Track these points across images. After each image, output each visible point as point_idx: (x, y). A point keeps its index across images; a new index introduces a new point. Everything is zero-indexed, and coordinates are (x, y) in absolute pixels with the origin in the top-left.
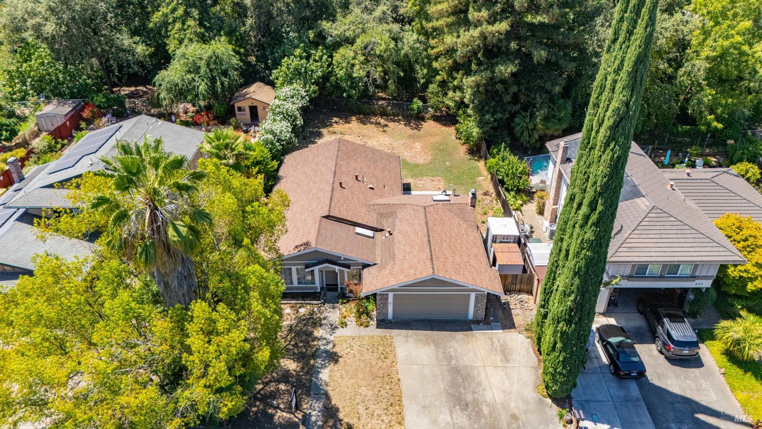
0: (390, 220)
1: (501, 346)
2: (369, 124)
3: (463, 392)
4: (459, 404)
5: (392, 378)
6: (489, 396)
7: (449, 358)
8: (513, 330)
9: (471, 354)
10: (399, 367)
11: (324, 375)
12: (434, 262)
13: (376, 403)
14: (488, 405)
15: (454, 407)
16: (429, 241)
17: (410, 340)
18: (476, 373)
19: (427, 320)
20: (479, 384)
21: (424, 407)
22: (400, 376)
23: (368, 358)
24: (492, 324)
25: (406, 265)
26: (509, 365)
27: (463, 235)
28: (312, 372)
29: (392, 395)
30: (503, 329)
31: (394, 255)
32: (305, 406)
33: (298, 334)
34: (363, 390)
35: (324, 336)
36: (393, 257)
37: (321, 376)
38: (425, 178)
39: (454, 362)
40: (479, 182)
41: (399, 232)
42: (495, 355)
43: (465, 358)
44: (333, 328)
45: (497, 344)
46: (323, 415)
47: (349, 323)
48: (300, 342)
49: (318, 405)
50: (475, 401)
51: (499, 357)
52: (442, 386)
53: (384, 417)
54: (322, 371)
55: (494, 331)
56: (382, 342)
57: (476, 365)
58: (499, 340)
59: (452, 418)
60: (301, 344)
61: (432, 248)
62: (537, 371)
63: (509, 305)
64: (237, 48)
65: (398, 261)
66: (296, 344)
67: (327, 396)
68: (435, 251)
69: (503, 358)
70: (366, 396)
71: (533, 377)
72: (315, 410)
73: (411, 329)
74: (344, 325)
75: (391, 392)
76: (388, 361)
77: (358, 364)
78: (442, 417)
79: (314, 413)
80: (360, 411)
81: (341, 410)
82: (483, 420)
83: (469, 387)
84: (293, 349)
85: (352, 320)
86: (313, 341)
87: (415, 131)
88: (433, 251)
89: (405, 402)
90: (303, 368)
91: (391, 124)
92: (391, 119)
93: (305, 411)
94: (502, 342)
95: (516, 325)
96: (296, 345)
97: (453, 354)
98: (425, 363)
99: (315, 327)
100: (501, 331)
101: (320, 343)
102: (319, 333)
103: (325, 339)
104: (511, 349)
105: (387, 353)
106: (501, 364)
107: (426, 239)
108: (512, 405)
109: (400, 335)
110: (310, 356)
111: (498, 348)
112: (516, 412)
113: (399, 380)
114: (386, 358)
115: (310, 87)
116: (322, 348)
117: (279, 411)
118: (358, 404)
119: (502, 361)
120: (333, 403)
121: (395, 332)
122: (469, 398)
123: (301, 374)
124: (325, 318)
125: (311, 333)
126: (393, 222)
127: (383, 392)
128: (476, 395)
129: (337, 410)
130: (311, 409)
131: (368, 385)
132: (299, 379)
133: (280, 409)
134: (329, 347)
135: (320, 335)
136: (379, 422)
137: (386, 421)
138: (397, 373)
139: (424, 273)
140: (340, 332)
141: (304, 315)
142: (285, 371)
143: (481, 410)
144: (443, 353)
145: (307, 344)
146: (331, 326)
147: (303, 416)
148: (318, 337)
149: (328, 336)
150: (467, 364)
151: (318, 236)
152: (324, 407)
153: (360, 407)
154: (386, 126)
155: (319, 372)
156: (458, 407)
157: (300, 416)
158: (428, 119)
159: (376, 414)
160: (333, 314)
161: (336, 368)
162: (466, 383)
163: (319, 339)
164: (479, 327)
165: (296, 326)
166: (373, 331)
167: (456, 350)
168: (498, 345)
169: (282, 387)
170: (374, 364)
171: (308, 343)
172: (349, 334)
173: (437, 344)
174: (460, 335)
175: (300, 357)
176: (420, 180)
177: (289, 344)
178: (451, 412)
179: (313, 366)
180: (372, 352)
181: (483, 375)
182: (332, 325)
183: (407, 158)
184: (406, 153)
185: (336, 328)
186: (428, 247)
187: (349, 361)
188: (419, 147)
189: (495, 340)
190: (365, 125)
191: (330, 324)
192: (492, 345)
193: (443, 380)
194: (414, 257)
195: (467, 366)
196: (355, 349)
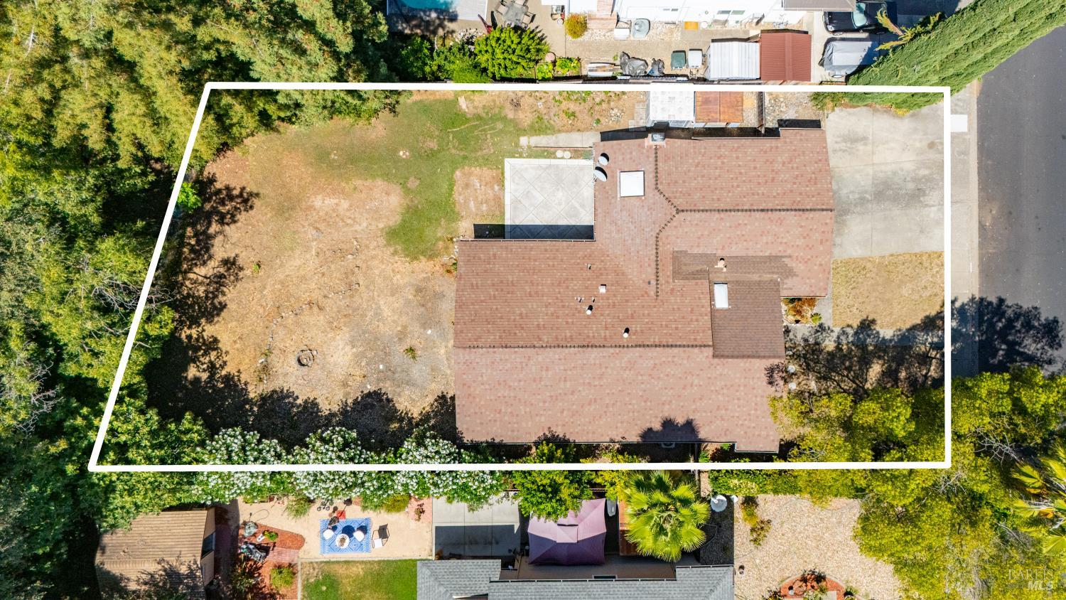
0: (688, 260)
1: (845, 141)
2: (220, 299)
3: (904, 191)
4: (918, 196)
5: (889, 262)
6: (909, 166)
7: (862, 201)
9: (857, 176)
10: (876, 253)
11: (887, 333)
12: (809, 208)
13: (919, 279)
14: (919, 168)
15: (921, 202)
16: (762, 210)
18: (881, 175)
20: (895, 173)
21: (922, 232)
22: (887, 253)
23: (866, 288)
25: (800, 242)
26: (871, 138)
27: (723, 163)
28: (883, 347)
29: (911, 262)
31: (769, 257)
32: (923, 349)
33: (833, 369)
34: (906, 291)
35: (835, 338)
36: (773, 259)
37: (888, 337)
38: (458, 198)
39: (868, 196)
41: (723, 247)
42: (857, 150)
43: (863, 183)
44: (822, 328)
45: (843, 146)
46: (932, 330)
47: (812, 312)
48: (844, 364)
49: (921, 336)
50: (914, 180)
51: (860, 147)
52: (898, 212)
53: (935, 272)
54: (881, 336)
56: (842, 273)
57: (871, 172)
58: (836, 142)
59: (933, 206)
60: (847, 364)
61: (779, 208)
62: (878, 110)
63: (781, 120)
65: (785, 251)
66: (846, 369)
67: (914, 328)
68: (783, 205)
69: (862, 143)
70: (913, 290)
71: (885, 116)
72: (927, 339)
74: (816, 317)
75: (907, 264)
76: (869, 265)
77: (873, 299)
78: (932, 215)
79: (930, 340)
80: (928, 294)
81: (927, 314)
82: (934, 176)
83: (898, 184)
84: (854, 371)
85: (807, 309)
86: (841, 350)
87: (255, 201)
88: (784, 207)
89: (917, 250)
90: (879, 358)
91: (221, 252)
92: (195, 251)
93: (928, 349)
94: (839, 140)
95: (814, 118)
96: (849, 369)
97: (857, 196)
98: (869, 227)
99: (821, 351)
101: (844, 342)
102: (829, 345)
103: (838, 337)
104: (849, 131)
105: (858, 268)
106: (869, 148)
107: (758, 214)
108: (918, 145)
110: (863, 351)
111: (849, 145)
112: (925, 143)
113: (892, 255)
114: (864, 268)
116: (851, 339)
117: (930, 374)
118: (921, 296)
119: (865, 144)
120: (919, 322)
122: (911, 186)
123: (886, 358)
124: (806, 340)
125: (829, 353)
126: (694, 257)
127: (908, 272)
128: (908, 179)
129: (927, 317)
130: (925, 344)
131: (899, 287)
132: (893, 359)
133: (927, 374)
134: (850, 331)
135: (833, 343)
136: (938, 277)
137: (937, 270)
138: (884, 257)
139: (828, 221)
140: (827, 321)
141: (800, 366)
142: (883, 375)
143: (924, 176)
144: (856, 206)
145: (845, 357)
146: (818, 331)
147: (933, 349)
148: (835, 345)
149: (835, 335)
150: (871, 182)
152: (922, 330)
153: (924, 296)
154: (228, 263)
155: (883, 338)
156: (922, 199)
157: (934, 353)
159: (930, 280)
160: (798, 331)
161: (878, 322)
162: (895, 187)
163: (839, 344)
165: (819, 373)
167: (853, 192)
168: (844, 144)
169: (903, 375)
170: (873, 282)
171: (845, 356)
172: (831, 311)
173: (841, 213)
175: (865, 362)
176: (466, 208)
177: (847, 376)
178: (927, 205)
179: (875, 346)
180: (857, 283)
181: (883, 168)
182: (817, 331)
183: (381, 225)
184: (357, 228)
185: (821, 326)
186: (778, 212)
187: (869, 308)
188: (330, 202)
189: (837, 146)
190: (223, 306)
191: (815, 333)
192: (844, 151)
193: (890, 210)
194: (788, 232)
195: (873, 183)
196: (852, 303)
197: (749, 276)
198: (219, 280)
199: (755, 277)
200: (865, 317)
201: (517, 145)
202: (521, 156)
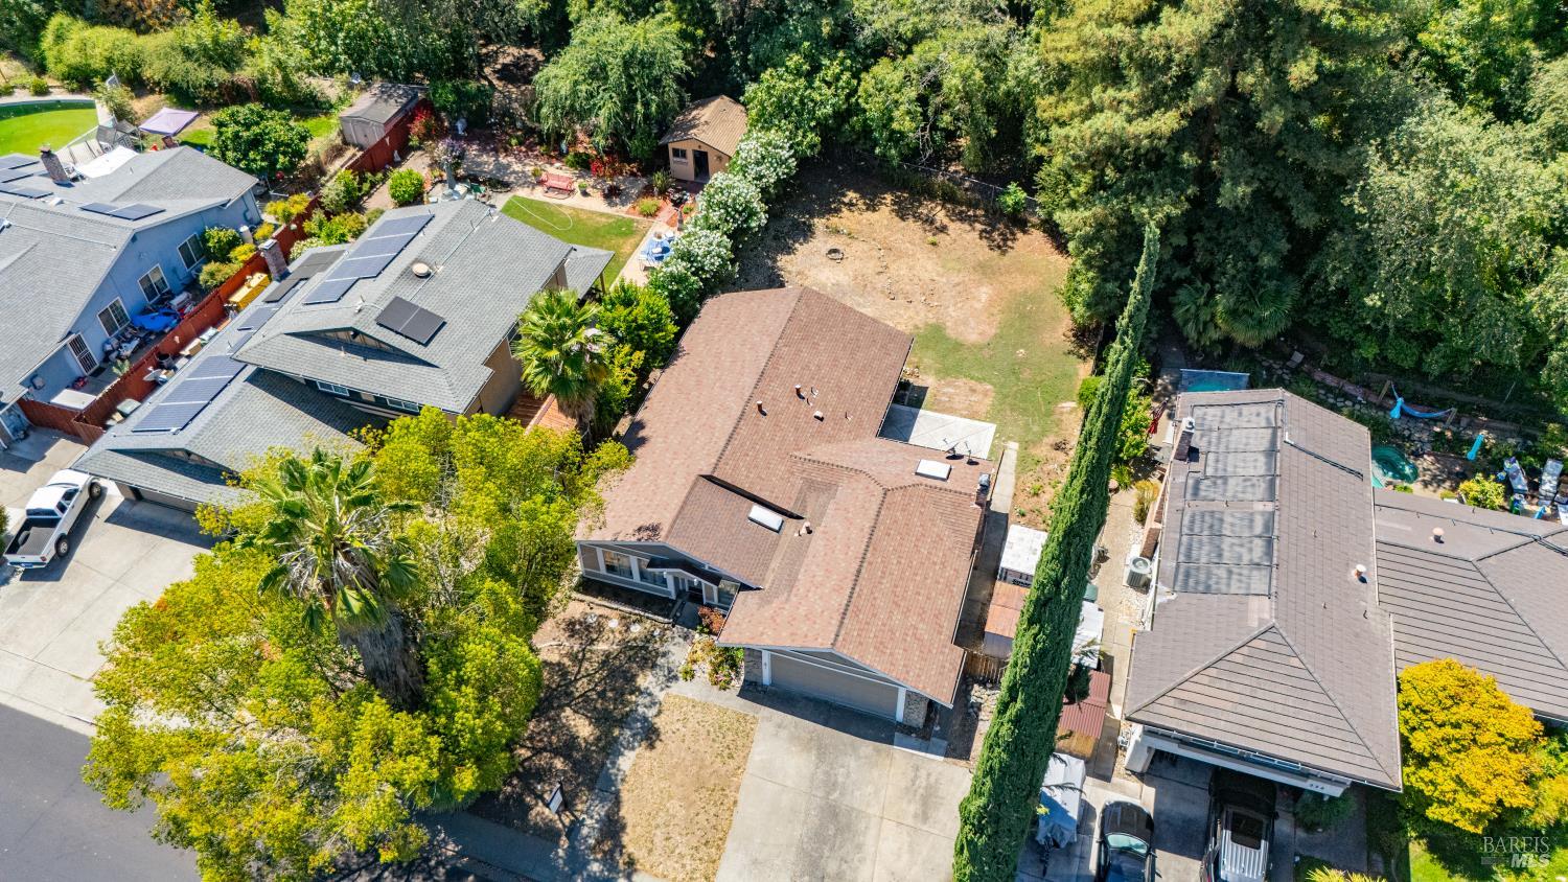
0: (823, 498)
1: (928, 787)
2: (911, 220)
3: (827, 854)
4: (811, 874)
5: (726, 796)
6: (864, 874)
7: (831, 785)
8: (963, 762)
9: (870, 789)
10: (746, 780)
11: (626, 762)
12: (846, 621)
13: (684, 832)
15: (802, 876)
16: (859, 571)
17: (784, 734)
18: (862, 826)
19: (826, 702)
20: (859, 847)
21: (755, 862)
22: (741, 797)
23: (702, 750)
24: (933, 739)
25: (802, 610)
26: (925, 828)
27: (935, 563)
28: (609, 748)
29: (714, 827)
30: (946, 755)
31: (796, 579)
32: (580, 807)
33: (612, 674)
34: (674, 806)
35: (651, 689)
36: (791, 582)
37: (621, 760)
38: (961, 382)
39: (836, 795)
40: (1062, 413)
41: (824, 533)
42: (910, 802)
43: (857, 793)
44: (672, 677)
45: (922, 782)
46: (601, 830)
47: (698, 674)
48: (611, 690)
49: (600, 810)
50: (840, 876)
51: (913, 808)
52: (797, 834)
53: (687, 861)
54: (626, 752)
55: (929, 756)
56: (736, 725)
57: (870, 811)
58: (929, 775)
60: (610, 694)
61: (857, 589)
63: (980, 709)
64: (690, 29)
65: (796, 595)
66: (604, 691)
67: (617, 802)
68: (859, 596)
69: (920, 812)
70: (674, 816)
72: (592, 818)
73: (793, 714)
74: (690, 675)
75: (713, 821)
76: (732, 764)
77: (683, 755)
79: (588, 822)
80: (656, 840)
81: (628, 830)
83: (841, 847)
84: (596, 701)
85: (704, 668)
86: (632, 693)
87: (997, 253)
88: (855, 595)
89: (729, 845)
90: (598, 739)
91: (955, 227)
92: (961, 212)
93: (576, 813)
94: (932, 779)
95: (972, 754)
96: (602, 695)
97: (840, 779)
98: (789, 783)
99: (642, 668)
100: (942, 758)
101: (641, 700)
102: (645, 680)
103: (650, 694)
104: (942, 798)
105: (735, 749)
106: (910, 821)
107: (855, 566)
109: (769, 719)
110: (616, 721)
111: (920, 790)
113: (735, 802)
114: (731, 756)
115: (804, 136)
116: (641, 710)
117: (540, 804)
118: (657, 826)
119: (916, 816)
120: (621, 813)
121: (766, 711)
122: (832, 867)
123: (593, 748)
124: (664, 655)
125: (634, 677)
126: (825, 506)
127: (702, 817)
128: (844, 866)
129: (623, 827)
130: (587, 813)
131: (685, 798)
132: (587, 758)
133: (543, 800)
134: (651, 713)
135: (646, 685)
136: (676, 866)
137: (688, 868)
138: (737, 790)
139: (819, 642)
140: (680, 688)
141: (635, 639)
142: (572, 736)
144: (827, 773)
145: (620, 695)
146: (669, 673)
147: (572, 822)
148: (642, 688)
149: (656, 691)
150: (856, 806)
151: (677, 517)
152: (607, 815)
153: (658, 832)
154: (943, 229)
155: (622, 754)
157: (567, 821)
158: (1033, 226)
159: (677, 851)
160: (680, 650)
161: (648, 753)
162: (839, 839)
163: (641, 693)
164: (907, 740)
165: (615, 658)
166: (731, 700)
167: (848, 775)
168: (924, 784)
169: (559, 763)
170: (708, 762)
171: (623, 694)
172: (690, 696)
173: (822, 752)
174: (867, 747)
175: (601, 718)
176: (948, 385)
177: (593, 689)
179: (616, 739)
180: (714, 740)
181: (872, 832)
182: (670, 671)
183: (948, 324)
184: (951, 309)
185: (676, 678)
186: (851, 585)
187: (672, 746)
188: (984, 298)
189: (923, 773)
190: (903, 218)
191: (668, 668)
192: (913, 782)
193: (805, 823)
194: (821, 598)
195: (853, 809)
196: (689, 725)
197: (779, 560)
198: (930, 221)
199: (774, 564)
200: (662, 737)
201: (1010, 438)
202: (994, 438)
